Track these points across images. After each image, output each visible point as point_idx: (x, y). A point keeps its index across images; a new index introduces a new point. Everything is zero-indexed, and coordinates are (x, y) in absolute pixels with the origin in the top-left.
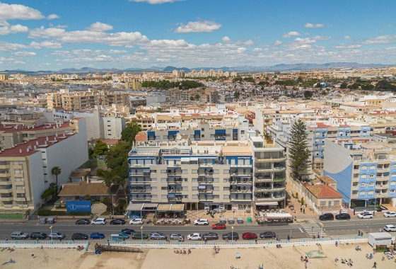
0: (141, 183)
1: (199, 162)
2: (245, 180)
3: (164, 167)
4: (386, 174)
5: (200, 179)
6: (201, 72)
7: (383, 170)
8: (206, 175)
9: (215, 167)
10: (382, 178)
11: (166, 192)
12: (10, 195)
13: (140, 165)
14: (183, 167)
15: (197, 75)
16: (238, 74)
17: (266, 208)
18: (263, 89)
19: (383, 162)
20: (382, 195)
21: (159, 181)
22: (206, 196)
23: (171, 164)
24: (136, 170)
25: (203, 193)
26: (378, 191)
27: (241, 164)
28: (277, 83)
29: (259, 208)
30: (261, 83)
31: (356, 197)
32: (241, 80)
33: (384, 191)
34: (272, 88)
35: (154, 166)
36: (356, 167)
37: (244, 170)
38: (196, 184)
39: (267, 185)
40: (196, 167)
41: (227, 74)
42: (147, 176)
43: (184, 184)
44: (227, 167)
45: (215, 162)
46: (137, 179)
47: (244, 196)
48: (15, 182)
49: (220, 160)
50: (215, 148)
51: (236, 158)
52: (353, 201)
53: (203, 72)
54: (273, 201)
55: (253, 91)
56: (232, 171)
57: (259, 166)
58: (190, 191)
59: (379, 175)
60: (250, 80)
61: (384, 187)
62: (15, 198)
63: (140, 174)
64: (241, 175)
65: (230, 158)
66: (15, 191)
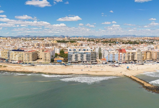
0: (70, 57)
1: (81, 53)
2: (89, 57)
3: (74, 54)
4: (114, 56)
5: (81, 57)
6: (75, 38)
7: (114, 55)
8: (82, 56)
9: (84, 54)
10: (114, 57)
11: (75, 59)
12: (46, 59)
13: (70, 54)
14: (78, 54)
15: (74, 38)
16: (89, 39)
17: (93, 62)
18: (97, 43)
19: (114, 54)
20: (114, 60)
21: (74, 57)
22: (82, 60)
23: (76, 54)
24: (69, 55)
25: (82, 59)
26: (113, 59)
27: (88, 54)
28: (102, 42)
29: (92, 62)
30: (97, 42)
31: (109, 60)
32: (90, 40)
33: (114, 59)
34: (100, 43)
35: (73, 54)
36: (109, 55)
37: (89, 55)
38: (80, 57)
39: (93, 58)
40: (80, 54)
41: (85, 39)
42: (71, 56)
43: (78, 57)
44: (86, 54)
45: (84, 53)
46: (69, 56)
47: (89, 60)
48: (47, 57)
49: (85, 53)
50: (84, 52)
51: (88, 53)
52: (108, 61)
53: (76, 38)
54: (94, 61)
55: (94, 44)
56: (87, 55)
57: (92, 54)
58: (79, 59)
59: (113, 56)
60: (93, 41)
61: (114, 58)
62: (47, 60)
63: (70, 56)
64: (88, 56)
65: (86, 53)
66: (47, 59)
